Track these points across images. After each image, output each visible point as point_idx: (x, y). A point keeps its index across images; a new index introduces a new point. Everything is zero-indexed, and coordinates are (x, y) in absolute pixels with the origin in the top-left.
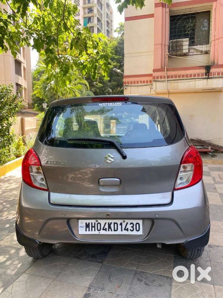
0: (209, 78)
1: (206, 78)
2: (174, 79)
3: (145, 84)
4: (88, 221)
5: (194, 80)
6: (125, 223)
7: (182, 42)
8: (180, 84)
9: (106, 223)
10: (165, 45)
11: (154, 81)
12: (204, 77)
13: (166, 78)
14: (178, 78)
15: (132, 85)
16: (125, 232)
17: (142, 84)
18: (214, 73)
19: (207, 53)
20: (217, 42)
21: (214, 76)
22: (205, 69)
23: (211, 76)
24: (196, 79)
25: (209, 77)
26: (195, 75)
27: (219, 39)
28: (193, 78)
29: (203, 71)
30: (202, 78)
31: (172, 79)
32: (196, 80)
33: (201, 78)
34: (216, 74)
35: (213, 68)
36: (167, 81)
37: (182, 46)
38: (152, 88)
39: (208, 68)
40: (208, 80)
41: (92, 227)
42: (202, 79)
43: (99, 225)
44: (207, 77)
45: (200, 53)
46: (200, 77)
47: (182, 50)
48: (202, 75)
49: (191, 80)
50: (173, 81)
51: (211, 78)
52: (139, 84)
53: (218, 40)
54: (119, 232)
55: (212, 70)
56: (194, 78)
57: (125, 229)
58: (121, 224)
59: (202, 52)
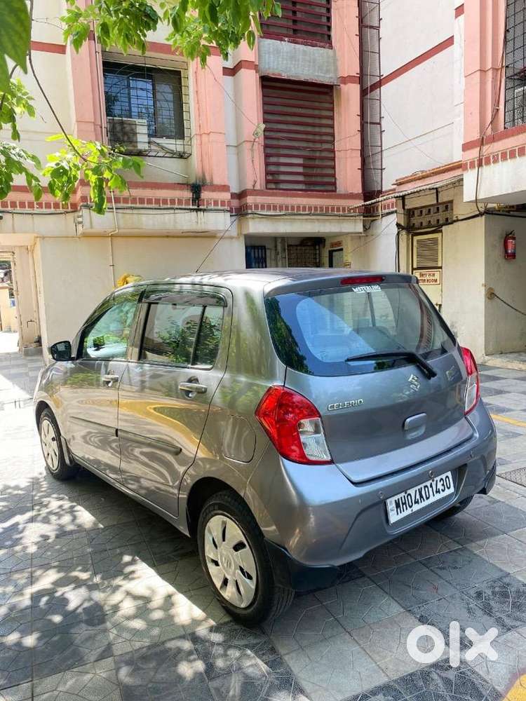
0: (200, 210)
1: (194, 210)
2: (130, 205)
3: (52, 210)
4: (396, 498)
5: (172, 211)
6: (435, 482)
7: (134, 127)
8: (144, 218)
9: (416, 491)
10: (101, 127)
11: (85, 206)
12: (191, 207)
13: (113, 201)
14: (138, 205)
15: (14, 211)
16: (438, 497)
17: (44, 210)
18: (207, 201)
19: (181, 156)
20: (205, 138)
21: (209, 208)
22: (192, 190)
23: (204, 205)
24: (177, 209)
25: (201, 207)
26: (173, 201)
27: (209, 134)
28: (169, 206)
29: (188, 194)
30: (187, 209)
31: (126, 205)
32: (176, 211)
33: (185, 209)
34: (211, 203)
35: (205, 190)
36: (117, 209)
37: (135, 134)
38: (80, 223)
39: (196, 189)
40: (199, 213)
41: (403, 504)
42: (187, 211)
43: (409, 497)
44: (196, 207)
45: (171, 155)
46: (183, 207)
47: (135, 144)
48: (187, 202)
49: (165, 212)
50: (128, 211)
51: (204, 210)
52: (35, 209)
53: (206, 135)
54: (432, 499)
55: (205, 195)
56: (172, 206)
57: (437, 492)
58: (431, 486)
59: (172, 152)
